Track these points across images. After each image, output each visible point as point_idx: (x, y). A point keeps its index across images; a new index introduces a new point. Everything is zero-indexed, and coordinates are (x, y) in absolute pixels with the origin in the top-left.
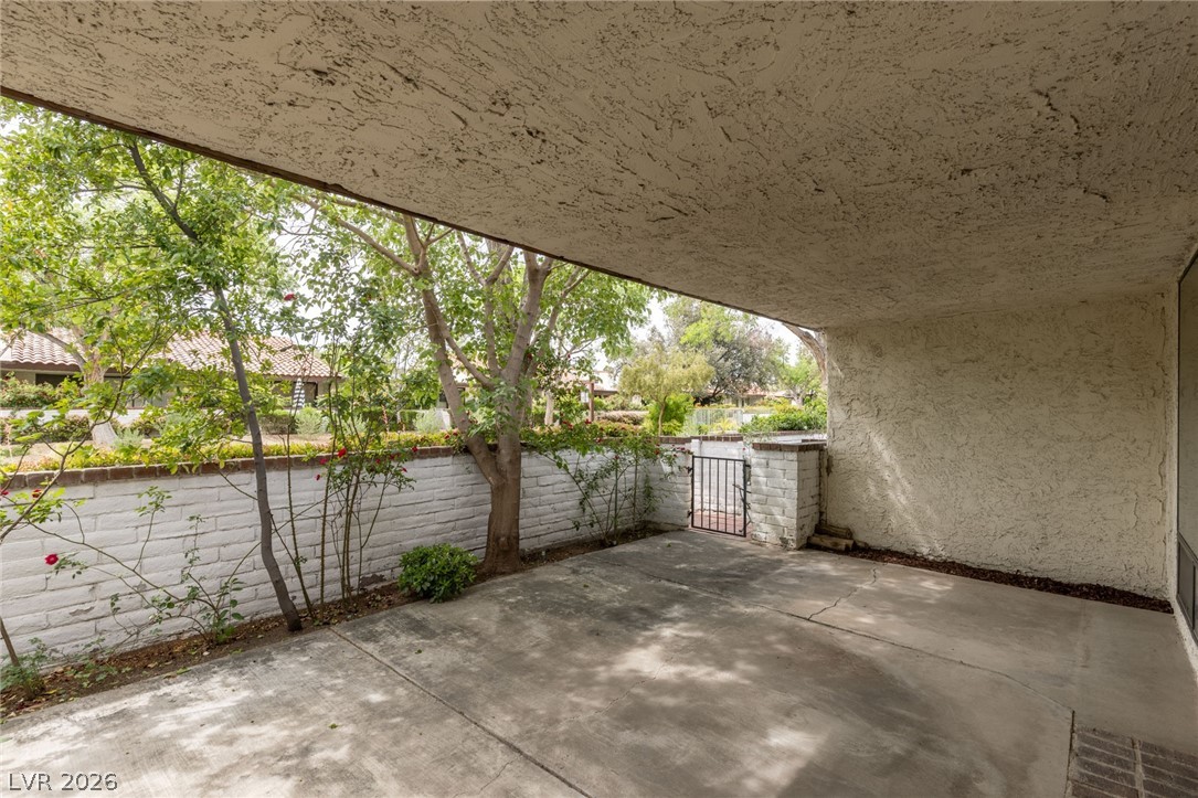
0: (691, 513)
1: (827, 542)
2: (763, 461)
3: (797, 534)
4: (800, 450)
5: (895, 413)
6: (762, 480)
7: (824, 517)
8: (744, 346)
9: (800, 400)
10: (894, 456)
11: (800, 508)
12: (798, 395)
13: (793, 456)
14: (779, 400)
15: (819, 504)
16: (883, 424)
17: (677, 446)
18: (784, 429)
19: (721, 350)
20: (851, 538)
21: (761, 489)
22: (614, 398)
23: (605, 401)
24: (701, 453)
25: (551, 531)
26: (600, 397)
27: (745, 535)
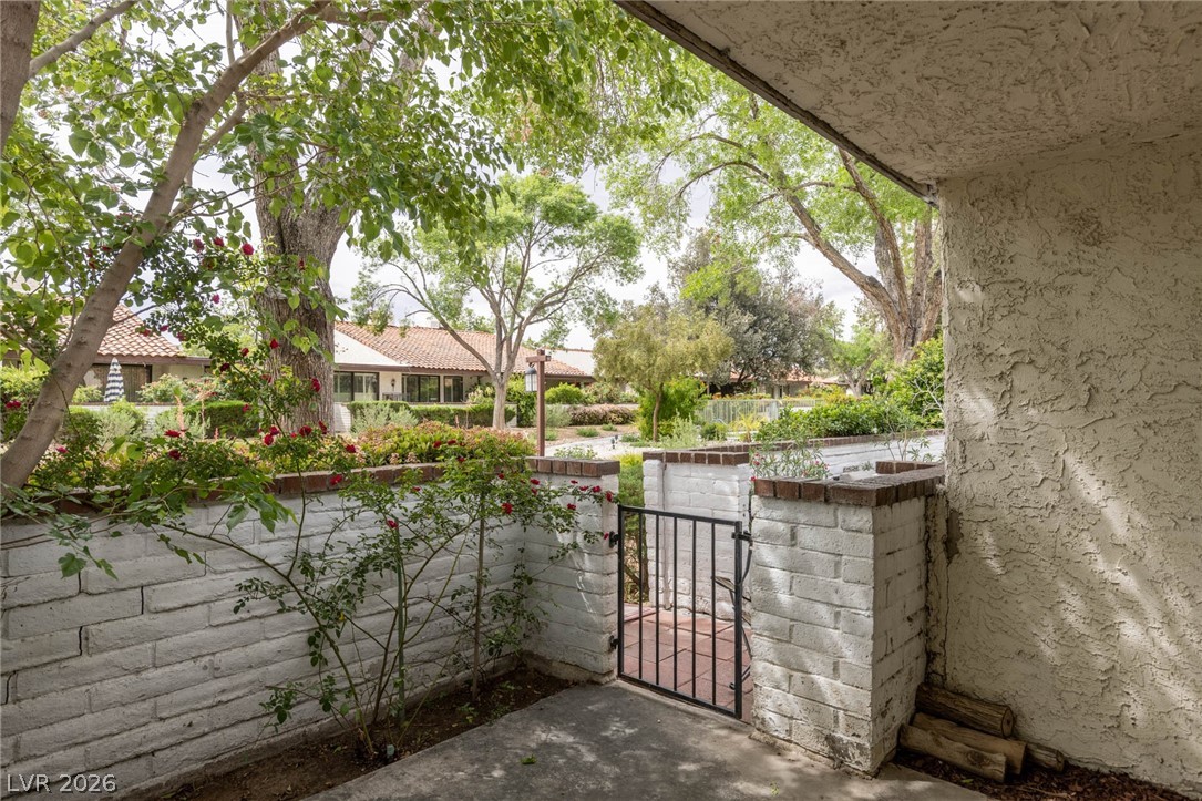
0: (617, 644)
1: (954, 749)
2: (781, 527)
3: (873, 734)
4: (879, 504)
5: (1142, 397)
6: (778, 575)
7: (938, 666)
8: (780, 313)
9: (858, 389)
10: (1138, 518)
11: (878, 660)
12: (856, 381)
13: (862, 518)
14: (830, 388)
15: (925, 633)
16: (1106, 429)
17: (582, 483)
18: (837, 434)
19: (747, 319)
20: (1014, 735)
21: (776, 602)
22: (599, 387)
23: (584, 391)
24: (664, 489)
25: (199, 731)
26: (578, 385)
27: (738, 714)
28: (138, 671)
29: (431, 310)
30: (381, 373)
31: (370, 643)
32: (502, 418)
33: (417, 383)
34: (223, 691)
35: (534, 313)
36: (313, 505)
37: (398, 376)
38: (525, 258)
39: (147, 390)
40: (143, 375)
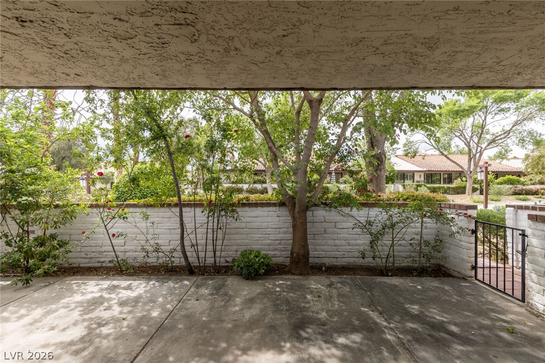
0: (475, 268)
2: (541, 233)
6: (540, 251)
17: (460, 211)
21: (538, 260)
22: (533, 177)
23: (522, 179)
24: (516, 220)
25: (346, 256)
26: (519, 176)
27: (523, 300)
28: (334, 240)
29: (436, 148)
30: (415, 173)
31: (386, 248)
32: (471, 191)
33: (430, 176)
34: (351, 249)
35: (489, 144)
36: (371, 209)
37: (422, 174)
38: (483, 121)
39: (341, 180)
40: (340, 176)
